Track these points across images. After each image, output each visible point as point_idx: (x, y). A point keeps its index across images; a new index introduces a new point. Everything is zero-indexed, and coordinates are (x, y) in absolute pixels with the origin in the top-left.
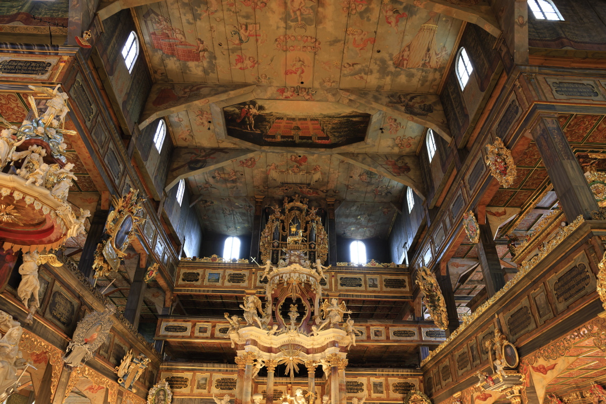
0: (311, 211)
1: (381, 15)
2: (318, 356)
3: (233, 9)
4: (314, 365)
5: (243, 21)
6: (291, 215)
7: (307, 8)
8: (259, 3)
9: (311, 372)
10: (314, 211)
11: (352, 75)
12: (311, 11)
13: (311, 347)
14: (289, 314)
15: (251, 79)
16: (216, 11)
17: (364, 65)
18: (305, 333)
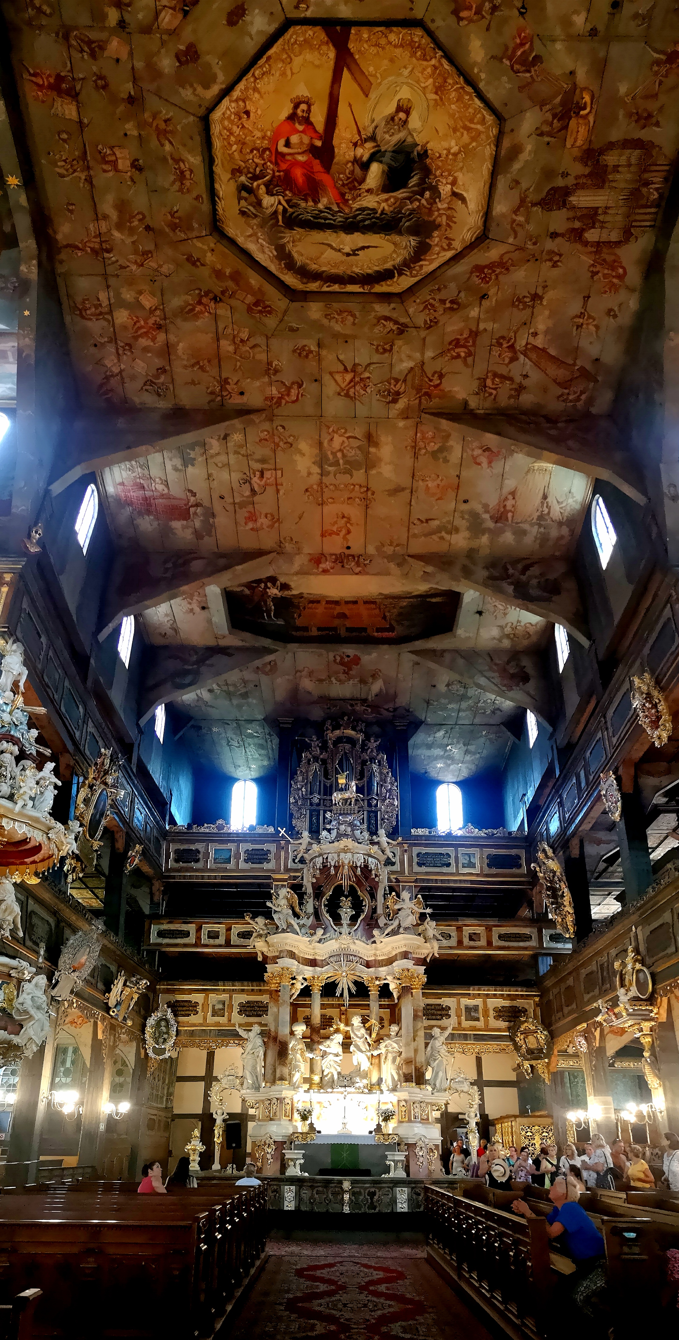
0: (369, 744)
1: (465, 455)
2: (383, 971)
3: (243, 451)
4: (377, 983)
5: (258, 466)
6: (338, 752)
7: (352, 448)
8: (281, 444)
9: (374, 993)
10: (375, 745)
11: (426, 535)
12: (358, 452)
13: (373, 958)
14: (339, 911)
15: (268, 542)
16: (218, 454)
17: (444, 520)
18: (364, 939)
